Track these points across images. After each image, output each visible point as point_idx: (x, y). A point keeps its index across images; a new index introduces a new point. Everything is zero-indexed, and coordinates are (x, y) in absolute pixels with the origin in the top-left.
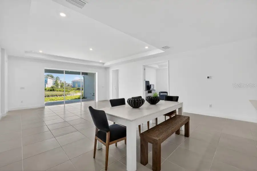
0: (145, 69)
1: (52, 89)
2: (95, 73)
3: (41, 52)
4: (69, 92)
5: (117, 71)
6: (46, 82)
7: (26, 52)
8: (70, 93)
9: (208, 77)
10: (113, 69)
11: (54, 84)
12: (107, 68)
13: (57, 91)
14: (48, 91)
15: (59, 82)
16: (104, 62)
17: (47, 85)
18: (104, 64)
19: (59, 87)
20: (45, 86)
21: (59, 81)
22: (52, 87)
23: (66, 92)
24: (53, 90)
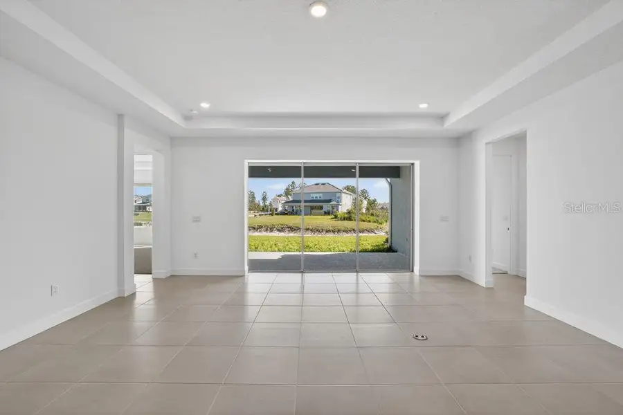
1: (348, 217)
2: (413, 164)
4: (381, 224)
12: (461, 140)
13: (370, 221)
14: (341, 219)
17: (340, 207)
19: (364, 211)
22: (349, 212)
23: (375, 224)
24: (350, 219)
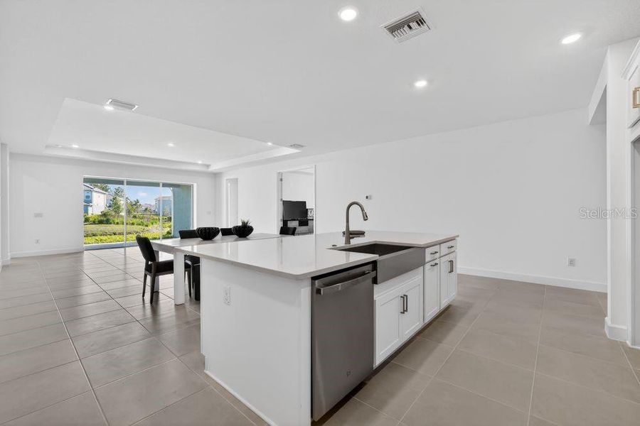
0: (281, 180)
1: (104, 219)
2: (192, 185)
3: (75, 146)
5: (235, 181)
6: (88, 201)
7: (47, 147)
8: (150, 228)
9: (367, 197)
10: (229, 177)
11: (110, 206)
12: (216, 175)
13: (118, 223)
14: (94, 223)
15: (122, 202)
16: (208, 163)
17: (90, 208)
18: (208, 166)
19: (123, 214)
20: (86, 211)
21: (122, 199)
22: (104, 215)
23: (140, 227)
24: (108, 222)
